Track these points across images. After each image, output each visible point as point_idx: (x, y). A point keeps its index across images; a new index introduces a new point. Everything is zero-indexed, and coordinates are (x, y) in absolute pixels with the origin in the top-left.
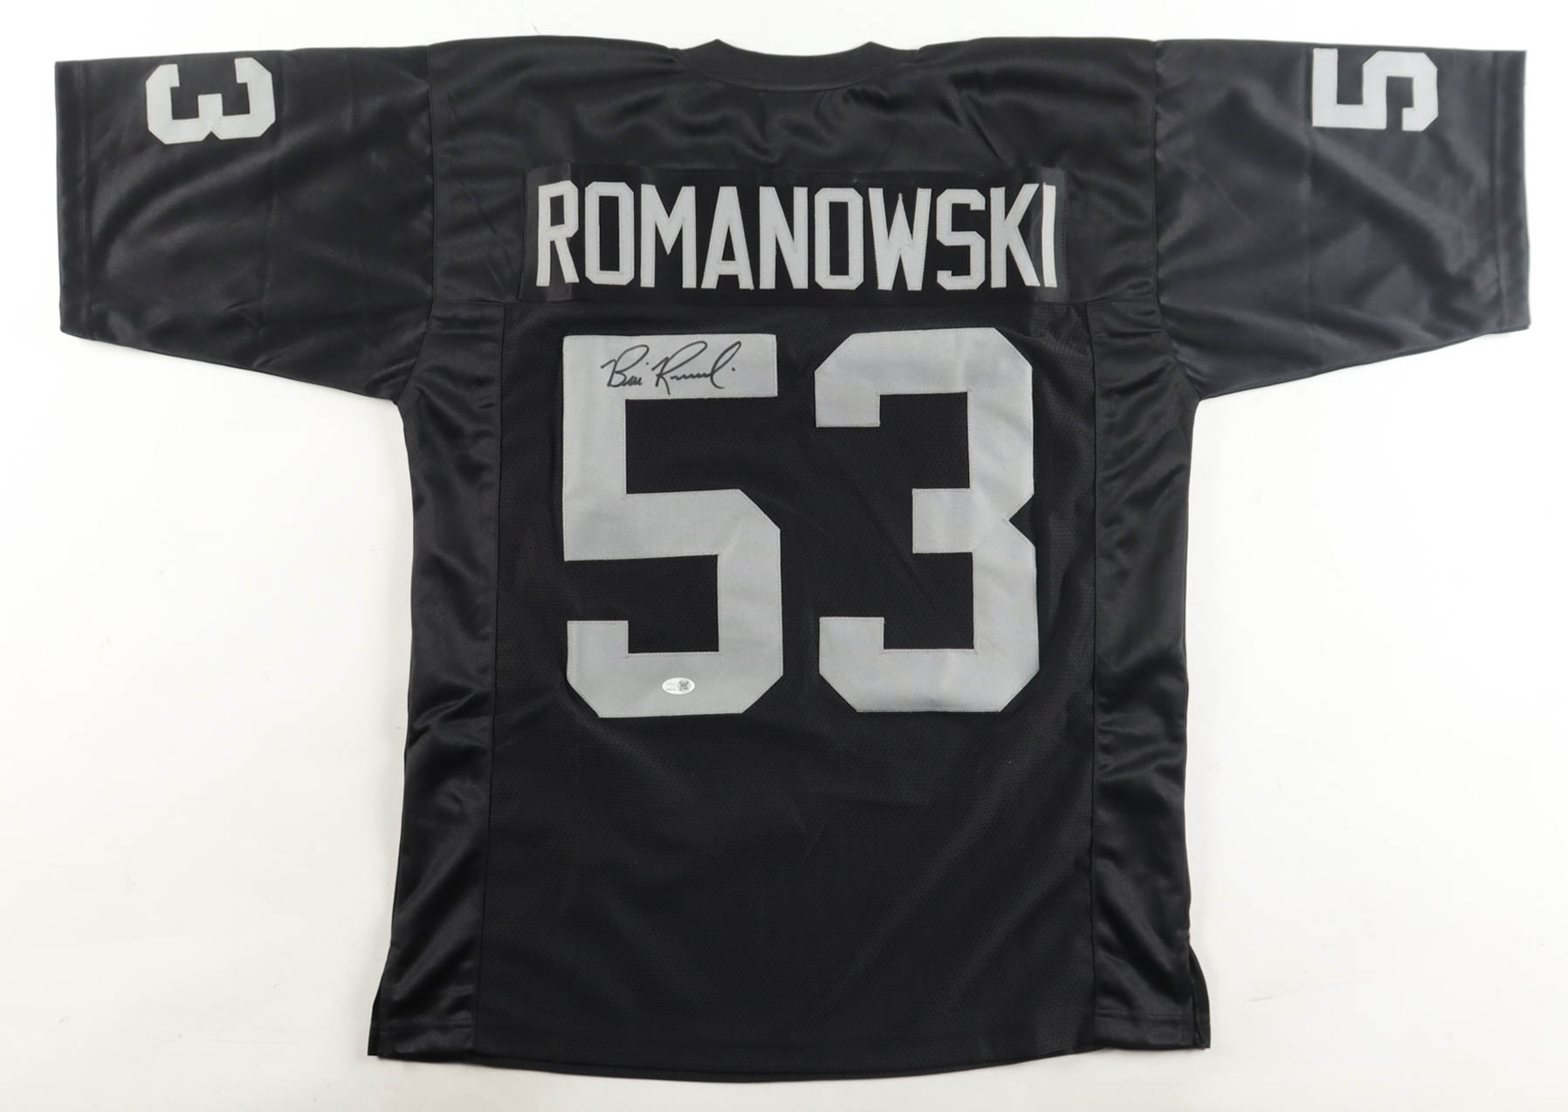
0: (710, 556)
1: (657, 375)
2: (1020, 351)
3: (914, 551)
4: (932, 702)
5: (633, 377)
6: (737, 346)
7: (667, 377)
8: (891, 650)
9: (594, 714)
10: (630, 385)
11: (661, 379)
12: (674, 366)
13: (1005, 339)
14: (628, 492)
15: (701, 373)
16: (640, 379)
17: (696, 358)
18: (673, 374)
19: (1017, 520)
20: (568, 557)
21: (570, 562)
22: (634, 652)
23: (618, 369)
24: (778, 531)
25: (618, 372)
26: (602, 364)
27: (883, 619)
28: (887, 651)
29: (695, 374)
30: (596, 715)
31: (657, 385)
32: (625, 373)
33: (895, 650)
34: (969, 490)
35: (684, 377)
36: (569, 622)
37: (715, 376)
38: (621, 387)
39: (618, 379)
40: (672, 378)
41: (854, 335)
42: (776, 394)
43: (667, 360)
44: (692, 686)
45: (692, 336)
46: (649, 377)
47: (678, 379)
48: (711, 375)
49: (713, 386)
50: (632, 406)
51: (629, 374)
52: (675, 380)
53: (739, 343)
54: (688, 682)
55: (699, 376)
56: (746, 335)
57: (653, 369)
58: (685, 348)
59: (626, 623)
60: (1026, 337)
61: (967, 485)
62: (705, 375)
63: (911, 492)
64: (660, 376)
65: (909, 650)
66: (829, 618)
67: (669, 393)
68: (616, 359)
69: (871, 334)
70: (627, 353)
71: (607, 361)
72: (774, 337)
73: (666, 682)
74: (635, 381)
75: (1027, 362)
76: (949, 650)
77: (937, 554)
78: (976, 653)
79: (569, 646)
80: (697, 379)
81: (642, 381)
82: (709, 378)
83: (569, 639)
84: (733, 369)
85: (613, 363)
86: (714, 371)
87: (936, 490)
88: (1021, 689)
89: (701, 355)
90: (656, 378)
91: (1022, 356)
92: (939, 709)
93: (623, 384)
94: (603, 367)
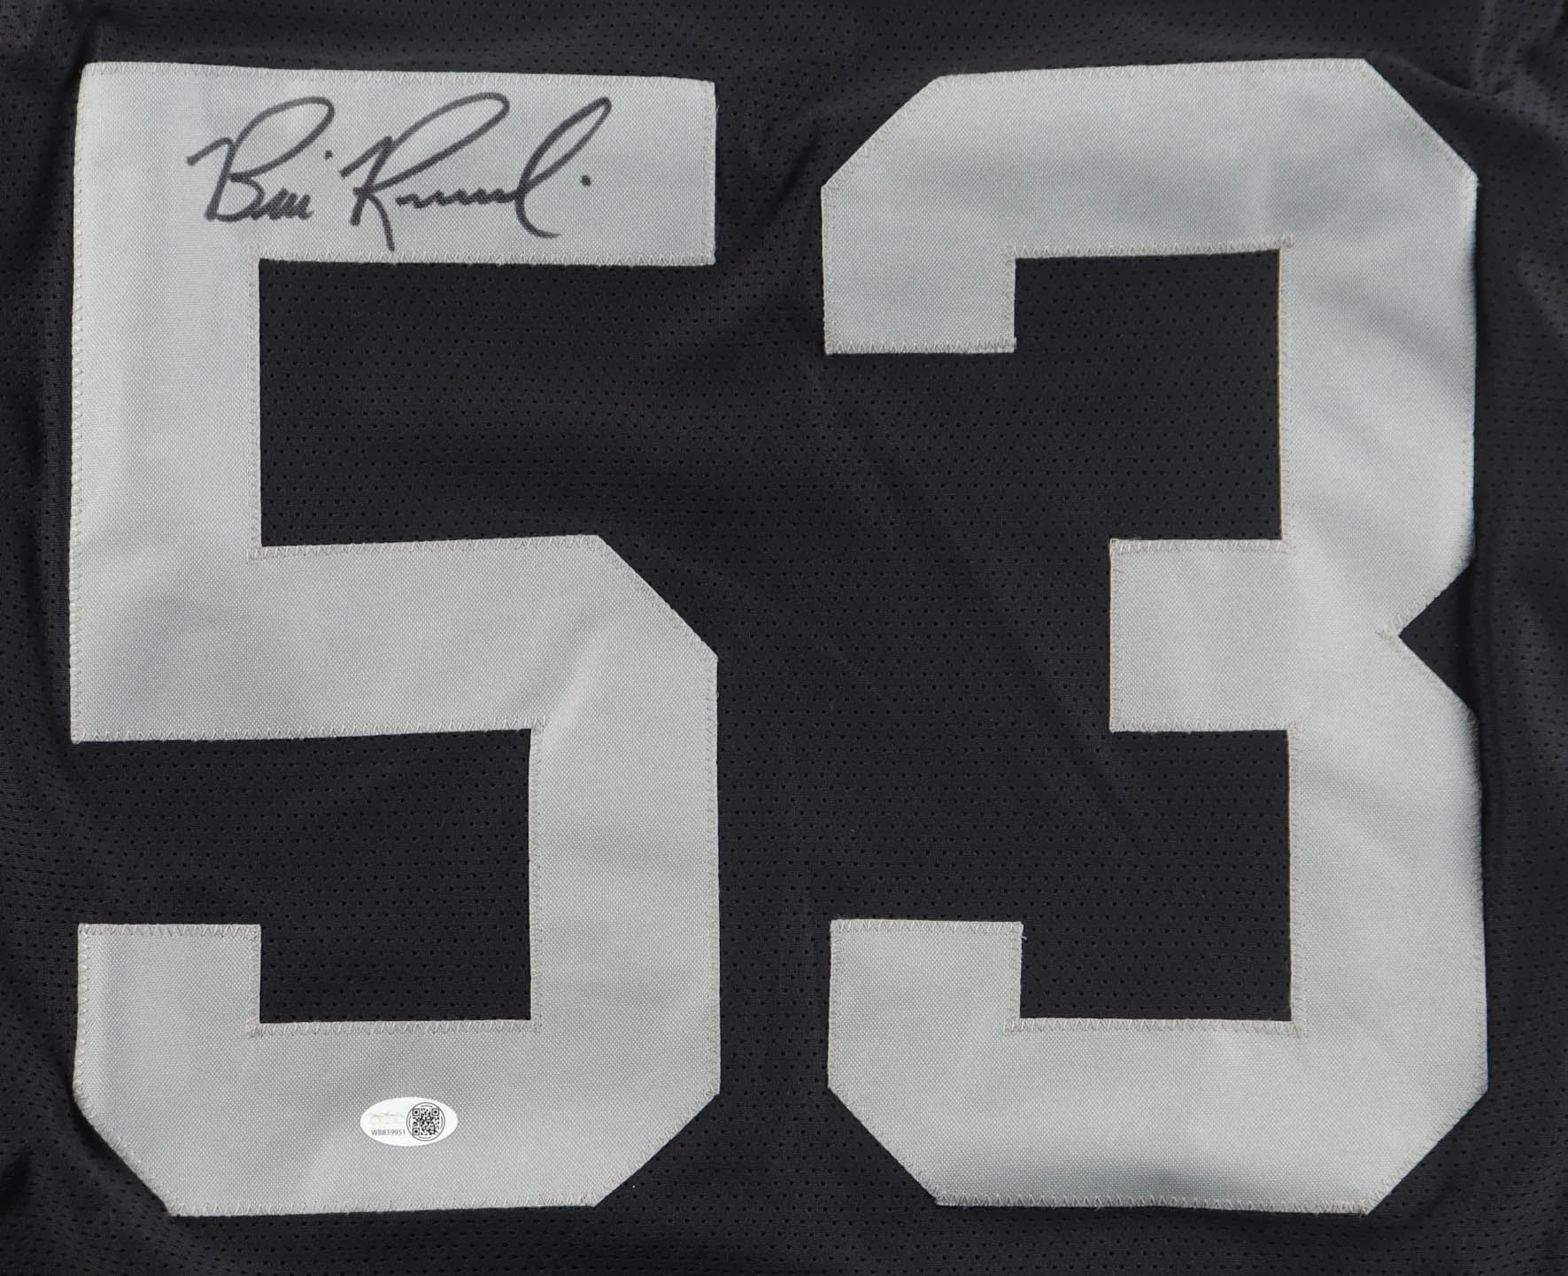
0: (508, 734)
1: (357, 191)
2: (1440, 131)
3: (1115, 726)
4: (1165, 1179)
5: (283, 193)
6: (601, 110)
7: (387, 197)
8: (1042, 1021)
9: (156, 1203)
10: (274, 217)
11: (369, 205)
12: (409, 166)
13: (1395, 93)
14: (267, 540)
15: (489, 190)
16: (306, 199)
17: (474, 144)
18: (404, 189)
19: (1418, 636)
20: (83, 729)
21: (87, 746)
22: (276, 1019)
23: (236, 168)
24: (712, 659)
25: (237, 178)
26: (192, 154)
27: (1018, 927)
28: (1031, 1022)
29: (470, 191)
30: (164, 1209)
31: (356, 219)
32: (260, 179)
33: (1053, 1021)
34: (1277, 543)
35: (439, 198)
36: (81, 927)
37: (530, 199)
38: (248, 221)
39: (239, 197)
40: (401, 201)
41: (941, 80)
42: (711, 259)
43: (387, 147)
44: (450, 1120)
45: (465, 76)
46: (334, 198)
47: (419, 204)
48: (519, 196)
49: (525, 232)
50: (275, 277)
51: (272, 184)
52: (410, 207)
53: (605, 102)
54: (437, 1111)
55: (481, 197)
56: (626, 80)
57: (345, 172)
58: (447, 109)
59: (254, 931)
60: (1458, 90)
61: (1271, 530)
62: (500, 197)
63: (1106, 549)
64: (365, 193)
65: (1096, 1022)
66: (858, 923)
67: (391, 246)
68: (234, 138)
69: (992, 76)
70: (269, 120)
71: (210, 141)
72: (710, 88)
73: (374, 1109)
74: (290, 206)
75: (1461, 163)
76: (1217, 1023)
77: (1183, 735)
78: (1297, 1033)
79: (82, 999)
80: (475, 206)
81: (309, 209)
82: (512, 205)
83: (82, 977)
84: (586, 181)
85: (225, 148)
86: (526, 185)
87: (1182, 543)
88: (1431, 1145)
89: (491, 133)
90: (353, 201)
91: (1448, 148)
92: (1185, 1201)
93: (254, 212)
94: (192, 161)
